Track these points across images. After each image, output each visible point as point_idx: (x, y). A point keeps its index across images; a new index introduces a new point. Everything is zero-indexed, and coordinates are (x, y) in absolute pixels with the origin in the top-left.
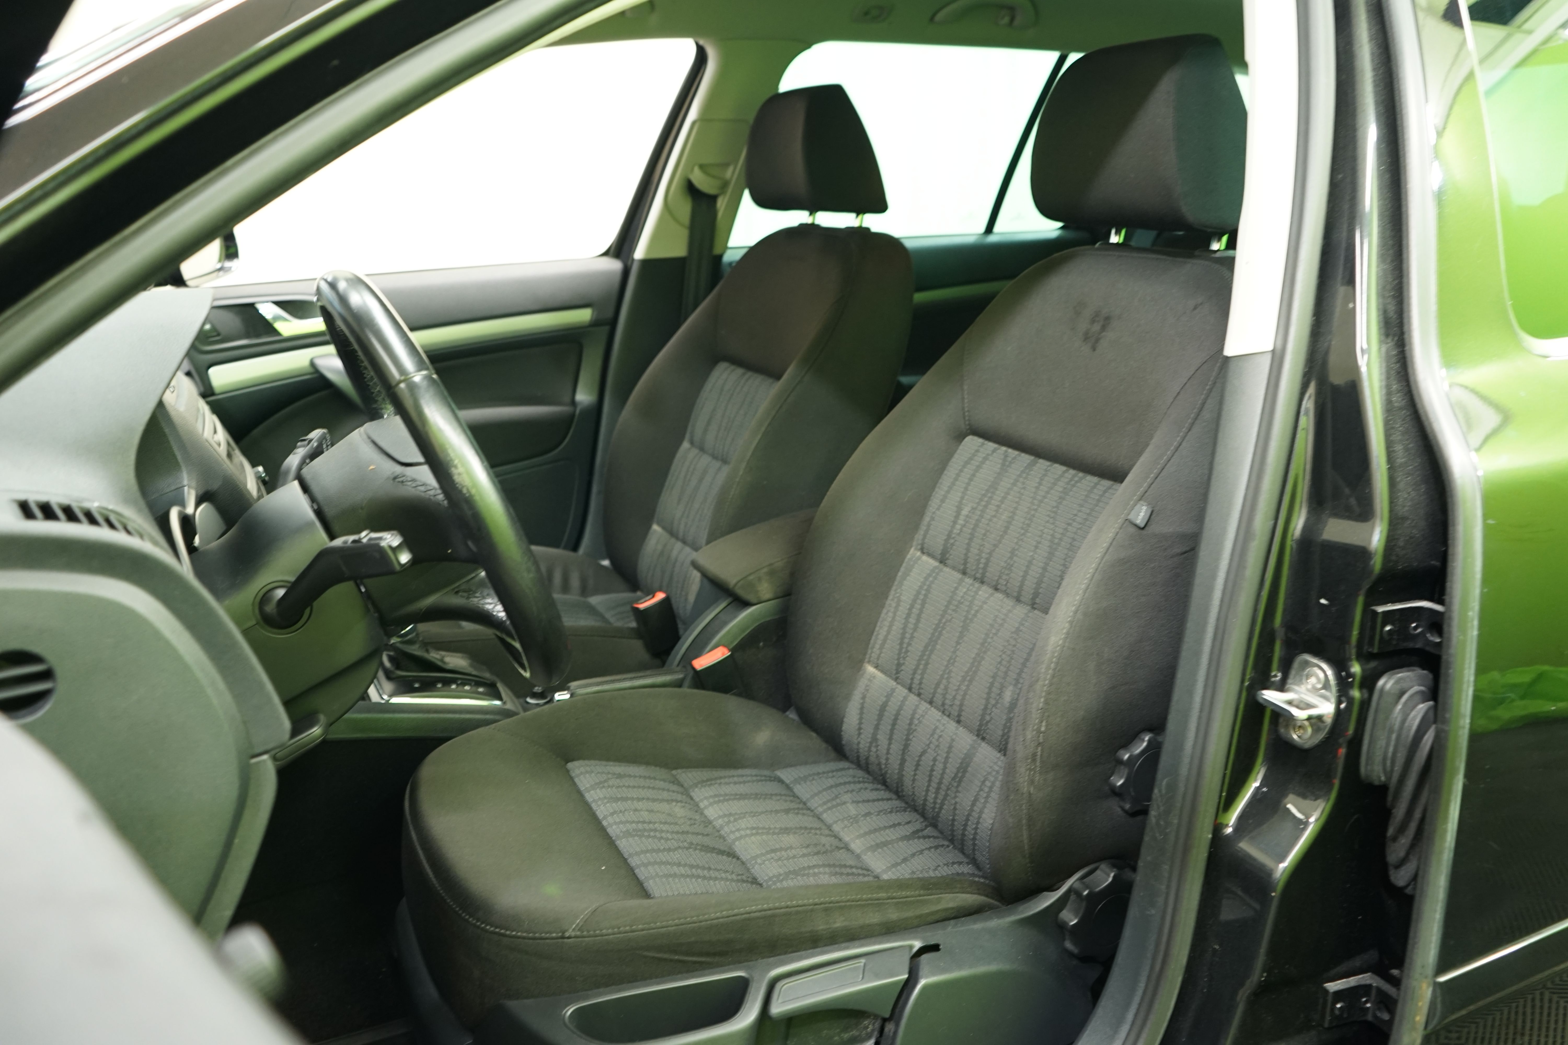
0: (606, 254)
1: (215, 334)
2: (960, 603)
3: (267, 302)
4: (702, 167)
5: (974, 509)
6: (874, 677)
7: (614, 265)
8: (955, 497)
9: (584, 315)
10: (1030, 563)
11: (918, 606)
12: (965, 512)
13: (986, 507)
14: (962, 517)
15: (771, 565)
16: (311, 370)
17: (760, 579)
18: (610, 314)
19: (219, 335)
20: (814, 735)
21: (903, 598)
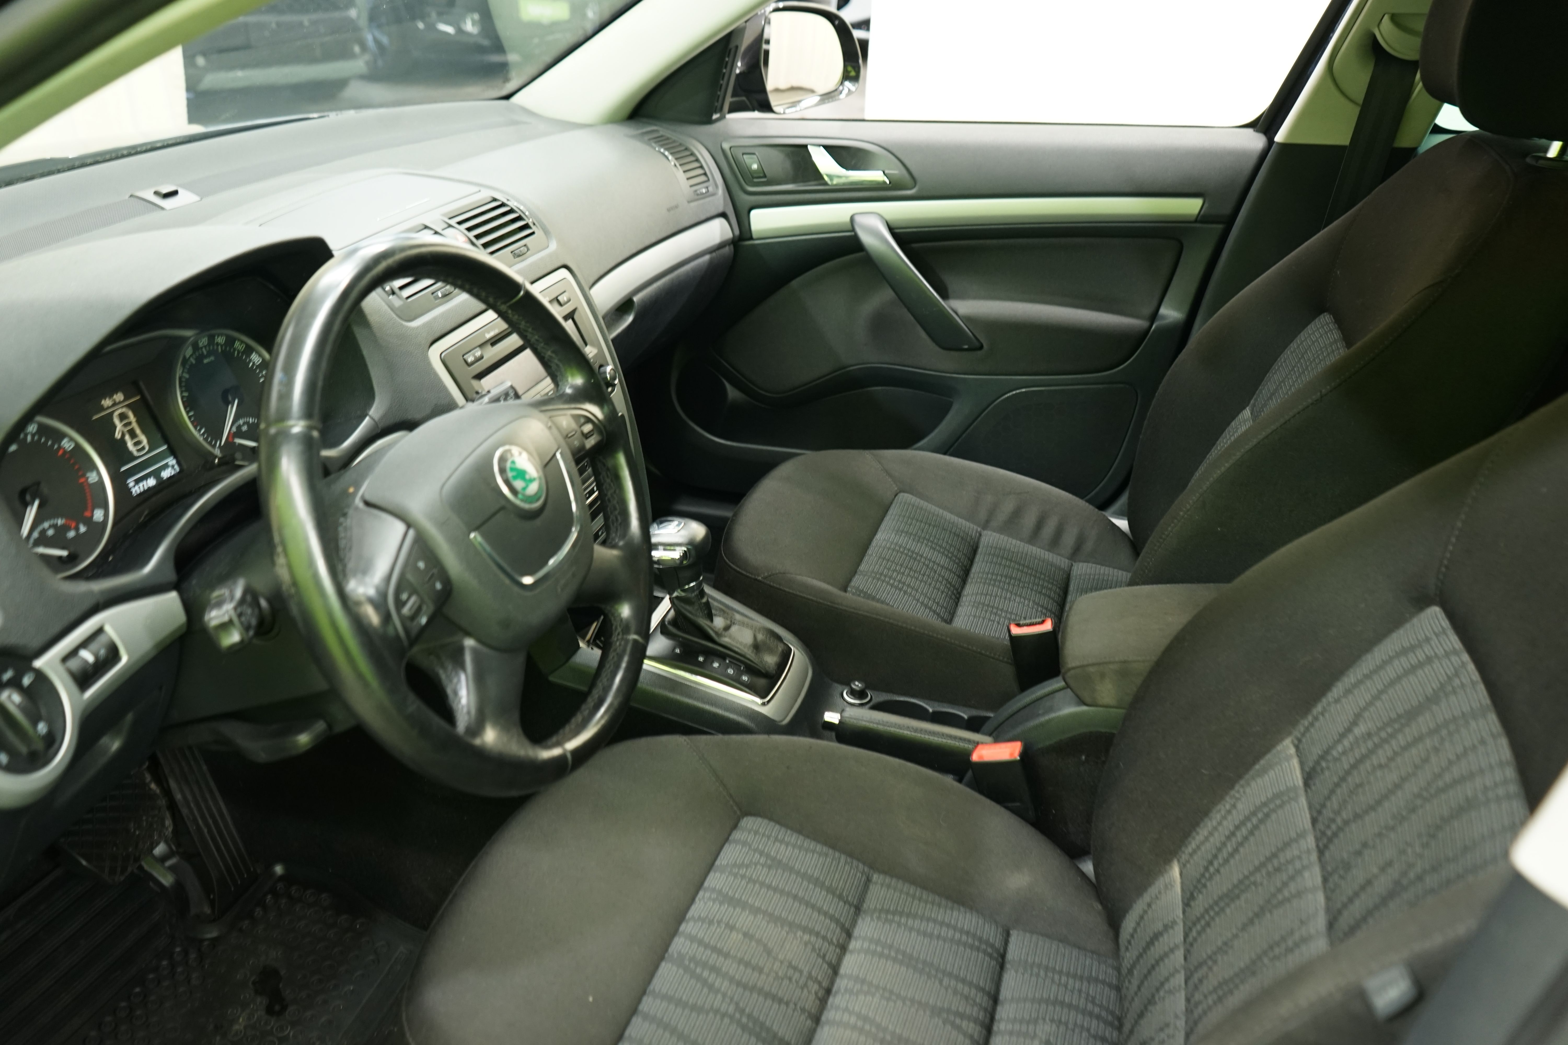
0: (1251, 125)
1: (762, 175)
2: (1278, 870)
3: (819, 145)
4: (1394, 18)
5: (1369, 735)
6: (1172, 886)
7: (1255, 142)
8: (1362, 696)
9: (1191, 206)
10: (1369, 882)
11: (1244, 831)
12: (1358, 731)
13: (1385, 741)
14: (1351, 737)
15: (1125, 662)
16: (849, 227)
17: (1103, 676)
18: (1227, 210)
19: (765, 176)
20: (1099, 907)
21: (1240, 806)
